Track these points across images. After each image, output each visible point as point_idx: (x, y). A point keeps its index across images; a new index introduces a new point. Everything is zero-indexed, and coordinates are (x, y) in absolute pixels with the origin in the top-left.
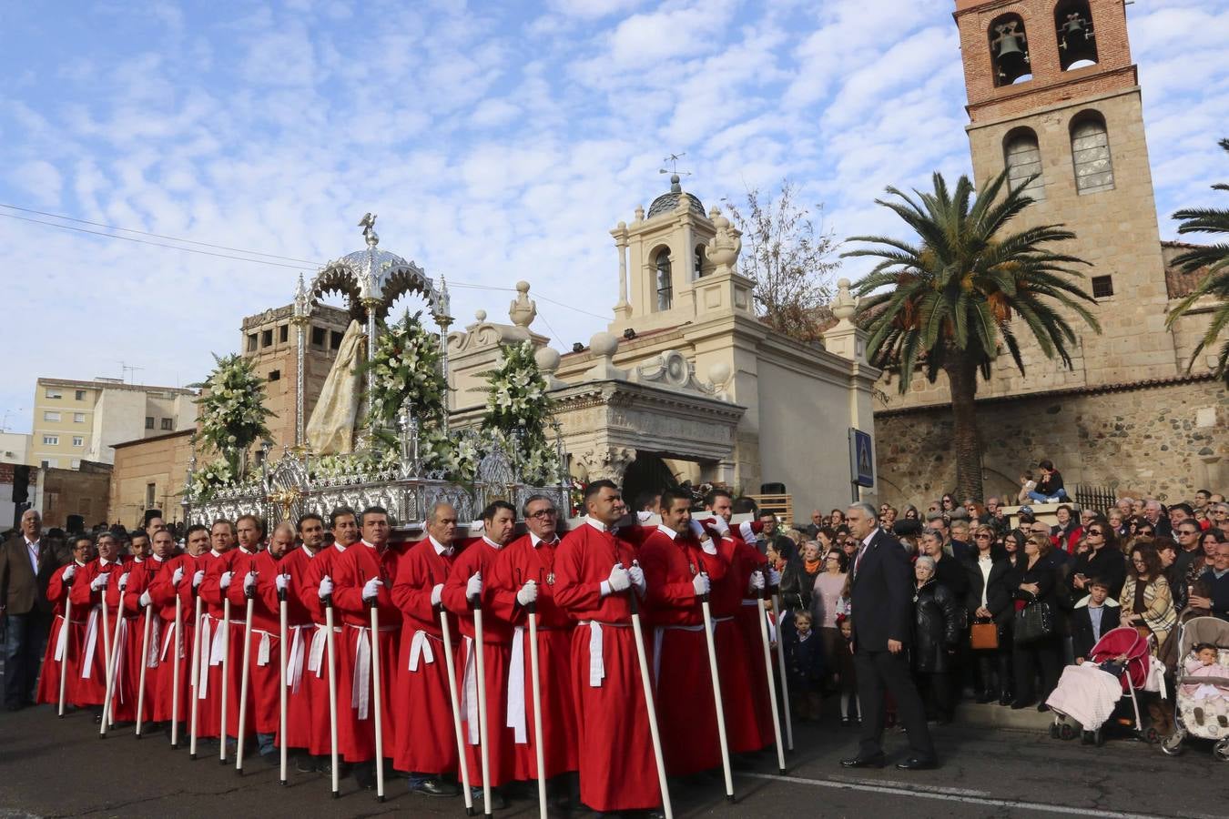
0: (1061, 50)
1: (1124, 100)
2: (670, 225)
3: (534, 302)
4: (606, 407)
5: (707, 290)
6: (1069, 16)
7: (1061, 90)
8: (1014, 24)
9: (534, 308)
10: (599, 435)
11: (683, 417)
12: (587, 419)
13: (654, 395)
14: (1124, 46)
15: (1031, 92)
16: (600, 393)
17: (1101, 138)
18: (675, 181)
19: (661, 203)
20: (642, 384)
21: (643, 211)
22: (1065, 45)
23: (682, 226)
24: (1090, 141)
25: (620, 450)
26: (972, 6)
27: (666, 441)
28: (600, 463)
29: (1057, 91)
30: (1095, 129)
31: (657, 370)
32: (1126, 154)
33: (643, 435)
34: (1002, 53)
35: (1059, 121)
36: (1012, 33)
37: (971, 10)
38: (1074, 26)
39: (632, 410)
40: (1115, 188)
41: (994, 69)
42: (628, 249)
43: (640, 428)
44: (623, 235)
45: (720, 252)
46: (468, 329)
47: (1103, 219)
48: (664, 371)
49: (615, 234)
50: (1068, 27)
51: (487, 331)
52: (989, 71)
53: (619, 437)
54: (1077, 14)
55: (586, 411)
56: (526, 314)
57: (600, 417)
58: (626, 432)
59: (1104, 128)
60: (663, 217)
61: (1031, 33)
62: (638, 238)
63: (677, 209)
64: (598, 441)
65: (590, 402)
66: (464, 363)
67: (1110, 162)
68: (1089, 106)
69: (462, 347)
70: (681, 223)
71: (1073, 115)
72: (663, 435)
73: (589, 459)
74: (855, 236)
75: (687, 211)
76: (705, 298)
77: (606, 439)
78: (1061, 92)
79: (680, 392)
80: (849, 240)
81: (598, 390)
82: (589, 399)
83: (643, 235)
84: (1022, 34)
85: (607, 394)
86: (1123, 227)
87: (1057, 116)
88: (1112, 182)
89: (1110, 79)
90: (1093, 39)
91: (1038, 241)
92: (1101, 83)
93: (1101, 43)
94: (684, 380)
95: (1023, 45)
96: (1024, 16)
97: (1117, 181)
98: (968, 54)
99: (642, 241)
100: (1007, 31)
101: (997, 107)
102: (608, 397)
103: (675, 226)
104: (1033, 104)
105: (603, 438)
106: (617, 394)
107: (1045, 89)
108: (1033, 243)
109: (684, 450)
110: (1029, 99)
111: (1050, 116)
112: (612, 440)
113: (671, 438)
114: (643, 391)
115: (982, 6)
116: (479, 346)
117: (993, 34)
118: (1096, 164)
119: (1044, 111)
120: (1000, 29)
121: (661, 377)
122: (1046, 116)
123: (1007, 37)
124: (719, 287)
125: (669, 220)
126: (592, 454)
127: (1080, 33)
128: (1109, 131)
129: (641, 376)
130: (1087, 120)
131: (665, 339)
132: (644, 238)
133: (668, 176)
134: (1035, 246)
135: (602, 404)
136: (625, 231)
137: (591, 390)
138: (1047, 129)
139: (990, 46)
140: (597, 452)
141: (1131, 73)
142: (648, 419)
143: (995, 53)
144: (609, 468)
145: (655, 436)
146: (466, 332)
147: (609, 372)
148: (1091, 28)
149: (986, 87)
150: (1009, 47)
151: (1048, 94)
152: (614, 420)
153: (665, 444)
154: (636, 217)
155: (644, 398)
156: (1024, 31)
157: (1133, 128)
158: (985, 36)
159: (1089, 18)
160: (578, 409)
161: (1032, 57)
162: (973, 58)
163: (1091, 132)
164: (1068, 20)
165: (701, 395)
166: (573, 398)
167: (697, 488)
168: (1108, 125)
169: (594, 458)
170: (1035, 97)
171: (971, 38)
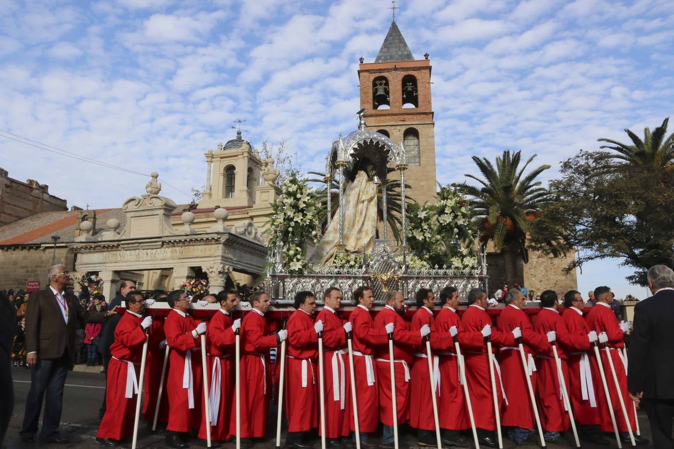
0: (403, 98)
1: (427, 127)
2: (237, 156)
3: (161, 184)
4: (222, 245)
5: (261, 192)
6: (408, 84)
7: (402, 116)
8: (384, 82)
9: (160, 187)
10: (216, 258)
11: (251, 253)
12: (210, 250)
13: (243, 242)
14: (429, 102)
15: (389, 115)
16: (220, 238)
17: (416, 141)
18: (239, 133)
19: (231, 144)
20: (237, 235)
21: (222, 146)
22: (405, 96)
23: (244, 157)
24: (412, 141)
25: (227, 267)
26: (368, 69)
27: (244, 264)
28: (217, 272)
29: (400, 116)
30: (414, 137)
31: (243, 229)
32: (427, 151)
33: (235, 261)
34: (378, 94)
35: (399, 131)
36: (383, 86)
37: (366, 71)
38: (410, 89)
39: (232, 248)
40: (420, 165)
41: (374, 101)
42: (212, 163)
43: (234, 256)
44: (211, 157)
45: (270, 175)
46: (142, 196)
47: (414, 178)
48: (245, 230)
49: (207, 156)
50: (407, 88)
51: (154, 199)
52: (371, 101)
53: (225, 261)
54: (411, 84)
55: (210, 246)
56: (157, 190)
57: (218, 250)
58: (229, 258)
59: (418, 138)
60: (233, 151)
61: (391, 88)
62: (219, 159)
63: (242, 148)
64: (215, 262)
65: (213, 242)
66: (138, 214)
67: (419, 153)
68: (413, 126)
69: (138, 206)
70: (244, 156)
71: (405, 129)
72: (243, 261)
73: (211, 270)
74: (313, 171)
75: (248, 150)
76: (260, 196)
77: (220, 261)
78: (402, 117)
79: (251, 240)
80: (309, 173)
81: (219, 237)
82: (213, 240)
83: (222, 158)
84: (387, 87)
85: (223, 240)
86: (422, 183)
87: (399, 128)
88: (419, 162)
89: (423, 116)
90: (417, 96)
91: (395, 187)
92: (419, 117)
93: (420, 99)
94: (253, 236)
95: (387, 92)
96: (389, 79)
97: (421, 162)
98: (363, 91)
99: (220, 161)
100: (381, 84)
101: (373, 119)
102: (223, 241)
103: (239, 157)
104: (389, 120)
105: (219, 260)
106: (228, 240)
107: (395, 115)
108: (393, 187)
109: (250, 269)
110: (388, 117)
111: (396, 127)
112: (223, 262)
113: (246, 263)
114: (239, 239)
115: (371, 70)
116: (149, 206)
117: (374, 85)
118: (413, 152)
119: (394, 124)
120: (378, 82)
121: (244, 234)
122: (394, 127)
123: (381, 87)
124: (269, 192)
125: (237, 153)
126: (213, 268)
127: (411, 92)
128: (420, 139)
129: (236, 232)
130: (411, 133)
131: (238, 213)
132: (222, 160)
133: (236, 130)
134: (394, 189)
135: (220, 243)
136: (213, 155)
137: (216, 236)
138: (394, 133)
139: (373, 90)
140: (216, 266)
141: (431, 115)
142: (238, 252)
143: (375, 92)
144: (221, 275)
145: (239, 262)
146: (141, 198)
147: (224, 228)
148: (417, 91)
149: (369, 107)
150: (381, 92)
151: (396, 117)
152: (224, 252)
153: (243, 266)
154: (218, 148)
155: (238, 243)
156: (388, 86)
157: (430, 139)
158: (371, 85)
159: (416, 86)
160: (206, 245)
161: (391, 98)
162: (365, 93)
163: (412, 138)
164: (407, 85)
165: (259, 243)
166: (204, 239)
167: (251, 288)
168: (420, 136)
169: (214, 270)
170: (390, 117)
171: (365, 84)
